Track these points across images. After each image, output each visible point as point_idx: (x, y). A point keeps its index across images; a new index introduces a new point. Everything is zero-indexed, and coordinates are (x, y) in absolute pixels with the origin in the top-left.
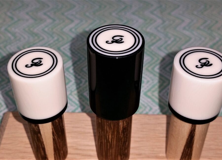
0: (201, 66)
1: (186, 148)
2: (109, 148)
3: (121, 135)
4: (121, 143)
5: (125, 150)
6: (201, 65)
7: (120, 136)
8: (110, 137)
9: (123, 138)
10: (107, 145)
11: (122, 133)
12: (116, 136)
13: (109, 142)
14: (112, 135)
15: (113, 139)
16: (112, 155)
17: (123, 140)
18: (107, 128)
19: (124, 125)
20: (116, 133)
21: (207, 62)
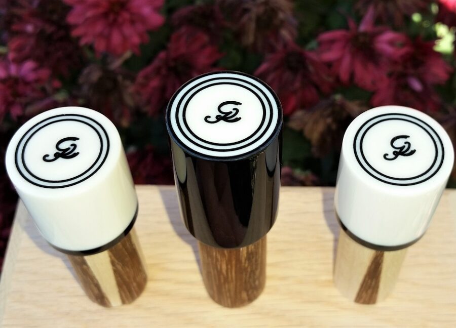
0: (393, 156)
1: (367, 279)
2: (222, 281)
3: (245, 263)
4: (246, 275)
5: (254, 282)
6: (394, 153)
7: (243, 264)
8: (224, 267)
9: (250, 267)
10: (219, 279)
11: (245, 260)
12: (236, 267)
13: (223, 274)
14: (227, 265)
15: (229, 271)
16: (229, 291)
17: (249, 270)
18: (216, 254)
19: (250, 250)
20: (234, 262)
21: (407, 146)
